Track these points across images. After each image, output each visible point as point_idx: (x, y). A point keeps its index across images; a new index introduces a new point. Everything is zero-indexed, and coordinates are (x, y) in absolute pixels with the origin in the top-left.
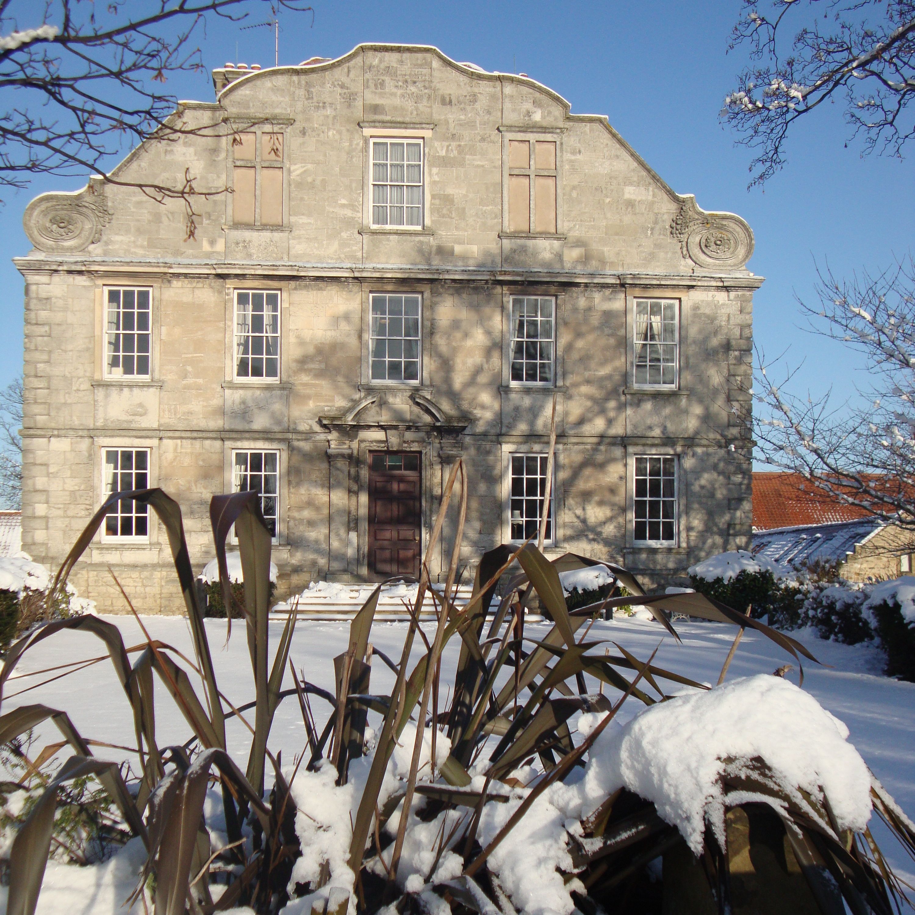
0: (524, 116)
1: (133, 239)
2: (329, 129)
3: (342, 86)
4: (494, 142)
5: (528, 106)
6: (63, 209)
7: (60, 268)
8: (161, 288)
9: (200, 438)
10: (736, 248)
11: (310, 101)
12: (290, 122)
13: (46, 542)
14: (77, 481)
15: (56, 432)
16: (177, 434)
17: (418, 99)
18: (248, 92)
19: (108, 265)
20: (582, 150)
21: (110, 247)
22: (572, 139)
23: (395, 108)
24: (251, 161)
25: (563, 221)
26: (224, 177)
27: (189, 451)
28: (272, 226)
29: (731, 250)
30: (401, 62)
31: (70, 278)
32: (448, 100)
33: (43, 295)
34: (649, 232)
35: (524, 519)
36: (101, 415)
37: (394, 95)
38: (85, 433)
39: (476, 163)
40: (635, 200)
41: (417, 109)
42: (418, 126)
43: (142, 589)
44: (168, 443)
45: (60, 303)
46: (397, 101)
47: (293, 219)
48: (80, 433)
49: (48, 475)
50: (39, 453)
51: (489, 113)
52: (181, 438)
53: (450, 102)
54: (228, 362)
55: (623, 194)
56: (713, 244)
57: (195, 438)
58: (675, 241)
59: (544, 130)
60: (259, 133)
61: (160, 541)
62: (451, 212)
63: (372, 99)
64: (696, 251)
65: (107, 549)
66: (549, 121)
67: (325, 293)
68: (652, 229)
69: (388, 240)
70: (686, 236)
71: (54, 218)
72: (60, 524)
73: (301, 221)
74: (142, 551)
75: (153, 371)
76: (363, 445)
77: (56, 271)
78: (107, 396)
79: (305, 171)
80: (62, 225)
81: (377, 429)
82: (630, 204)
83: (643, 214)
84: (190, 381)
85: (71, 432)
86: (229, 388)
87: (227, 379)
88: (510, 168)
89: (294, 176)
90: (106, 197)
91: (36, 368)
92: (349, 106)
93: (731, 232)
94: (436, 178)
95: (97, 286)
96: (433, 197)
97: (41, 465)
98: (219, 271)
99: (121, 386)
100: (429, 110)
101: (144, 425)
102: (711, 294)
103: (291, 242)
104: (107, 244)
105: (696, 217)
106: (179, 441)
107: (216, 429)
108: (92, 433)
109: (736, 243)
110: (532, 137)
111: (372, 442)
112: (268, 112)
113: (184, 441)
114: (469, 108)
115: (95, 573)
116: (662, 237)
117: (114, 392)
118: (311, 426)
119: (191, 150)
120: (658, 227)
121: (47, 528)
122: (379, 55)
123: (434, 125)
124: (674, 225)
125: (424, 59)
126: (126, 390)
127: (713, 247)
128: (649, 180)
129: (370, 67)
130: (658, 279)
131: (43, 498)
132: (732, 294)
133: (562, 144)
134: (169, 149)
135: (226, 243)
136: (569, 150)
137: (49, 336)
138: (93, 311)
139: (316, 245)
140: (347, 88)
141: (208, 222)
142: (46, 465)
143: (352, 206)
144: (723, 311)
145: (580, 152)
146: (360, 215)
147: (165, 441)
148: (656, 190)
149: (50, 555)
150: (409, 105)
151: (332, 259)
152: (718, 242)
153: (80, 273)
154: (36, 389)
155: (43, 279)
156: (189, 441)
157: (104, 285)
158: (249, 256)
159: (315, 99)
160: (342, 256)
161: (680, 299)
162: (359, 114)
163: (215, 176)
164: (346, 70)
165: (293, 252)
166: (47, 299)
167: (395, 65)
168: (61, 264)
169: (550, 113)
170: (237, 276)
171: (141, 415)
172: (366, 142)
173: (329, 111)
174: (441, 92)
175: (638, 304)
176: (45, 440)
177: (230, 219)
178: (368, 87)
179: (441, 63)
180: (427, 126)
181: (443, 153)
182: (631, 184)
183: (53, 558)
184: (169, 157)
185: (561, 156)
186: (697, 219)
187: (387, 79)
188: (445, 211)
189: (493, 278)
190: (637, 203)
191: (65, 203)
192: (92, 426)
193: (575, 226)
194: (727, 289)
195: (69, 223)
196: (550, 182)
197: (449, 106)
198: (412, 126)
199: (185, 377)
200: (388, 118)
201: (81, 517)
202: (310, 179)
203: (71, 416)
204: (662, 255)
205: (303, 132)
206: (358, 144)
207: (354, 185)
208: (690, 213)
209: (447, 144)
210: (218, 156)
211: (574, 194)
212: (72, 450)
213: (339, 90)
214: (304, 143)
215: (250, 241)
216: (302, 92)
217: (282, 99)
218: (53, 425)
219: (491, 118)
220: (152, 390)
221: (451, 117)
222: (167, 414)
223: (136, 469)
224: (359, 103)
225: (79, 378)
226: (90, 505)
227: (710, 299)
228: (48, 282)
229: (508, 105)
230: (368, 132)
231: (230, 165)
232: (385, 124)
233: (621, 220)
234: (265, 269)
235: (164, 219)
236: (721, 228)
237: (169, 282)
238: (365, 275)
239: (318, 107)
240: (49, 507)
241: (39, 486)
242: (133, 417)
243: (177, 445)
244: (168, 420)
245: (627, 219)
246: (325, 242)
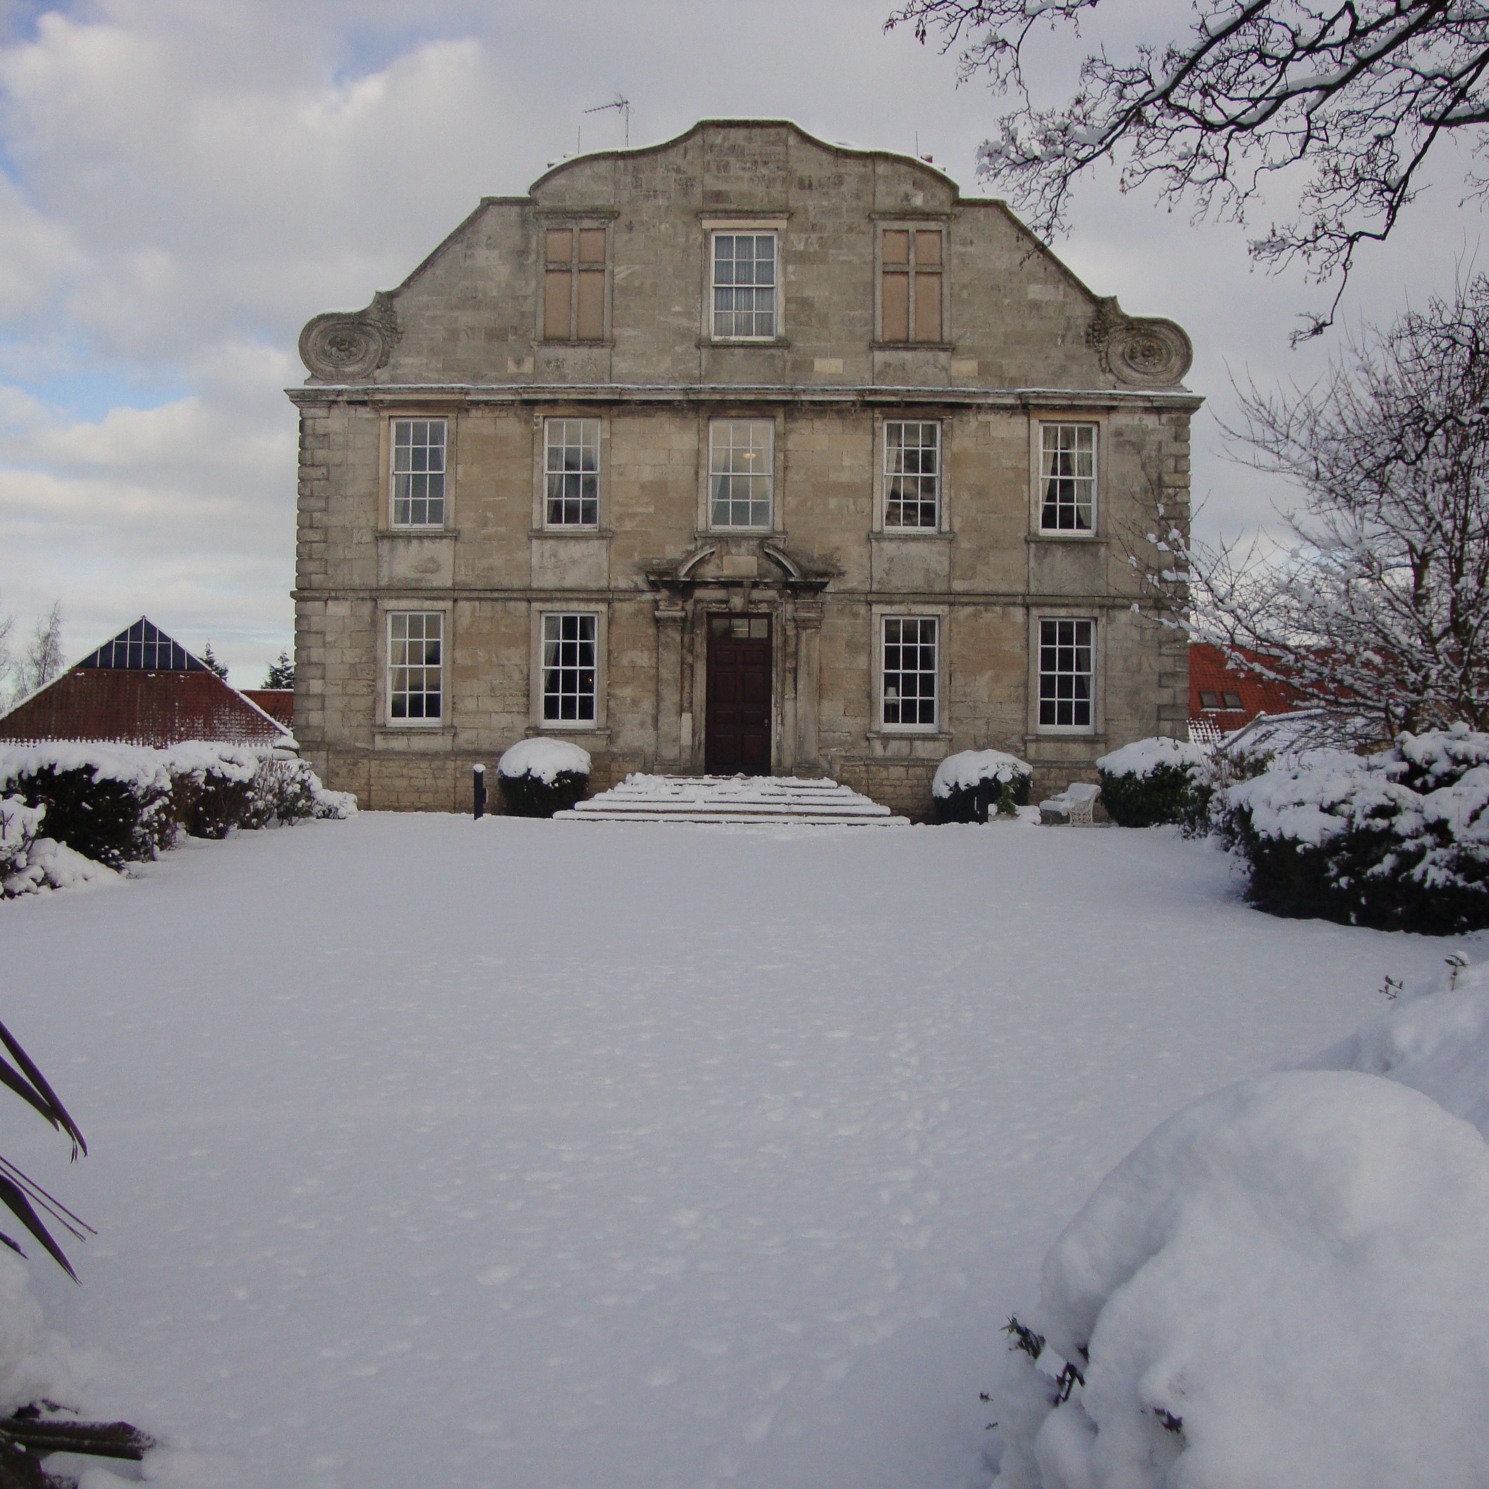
0: (902, 201)
1: (425, 361)
2: (661, 223)
3: (678, 171)
4: (864, 233)
5: (907, 187)
6: (344, 329)
7: (340, 399)
8: (457, 418)
9: (502, 599)
10: (1169, 359)
11: (639, 190)
12: (613, 215)
13: (322, 724)
14: (358, 651)
15: (333, 594)
16: (475, 595)
17: (770, 182)
18: (563, 182)
19: (394, 393)
20: (975, 241)
21: (399, 372)
22: (962, 228)
23: (742, 195)
24: (565, 263)
25: (951, 327)
26: (533, 284)
27: (489, 614)
28: (591, 340)
29: (1164, 361)
30: (750, 139)
31: (351, 411)
32: (807, 183)
33: (321, 431)
34: (1059, 340)
35: (901, 698)
36: (385, 571)
37: (739, 179)
38: (366, 594)
39: (842, 258)
40: (1042, 301)
41: (768, 194)
42: (770, 215)
43: (433, 782)
44: (465, 606)
45: (340, 439)
46: (745, 187)
47: (616, 332)
48: (362, 594)
49: (324, 645)
50: (315, 619)
51: (858, 197)
52: (480, 599)
53: (810, 185)
54: (536, 507)
55: (1026, 294)
56: (1139, 354)
57: (496, 600)
58: (1091, 351)
59: (926, 216)
60: (576, 229)
61: (455, 724)
62: (810, 319)
63: (713, 183)
64: (1117, 363)
65: (393, 734)
66: (933, 206)
67: (654, 420)
68: (1063, 337)
69: (732, 354)
70: (1106, 344)
71: (334, 339)
72: (338, 703)
73: (626, 334)
74: (433, 737)
75: (448, 518)
76: (699, 607)
77: (335, 402)
78: (392, 550)
79: (631, 274)
80: (343, 347)
81: (716, 586)
82: (1035, 306)
83: (1051, 318)
84: (491, 530)
85: (351, 594)
86: (538, 538)
87: (536, 526)
88: (885, 264)
89: (618, 278)
90: (395, 312)
91: (311, 518)
92: (686, 194)
93: (1163, 340)
94: (792, 278)
95: (381, 418)
96: (788, 300)
97: (317, 633)
98: (526, 397)
99: (408, 537)
100: (784, 195)
101: (435, 584)
102: (1137, 417)
103: (614, 359)
104: (395, 367)
105: (1119, 321)
106: (477, 603)
107: (522, 587)
108: (374, 594)
109: (1169, 353)
110: (911, 226)
111: (710, 602)
112: (589, 203)
113: (483, 603)
114: (832, 192)
115: (378, 762)
116: (1075, 346)
117: (401, 545)
118: (636, 584)
119: (496, 253)
120: (1070, 334)
121: (323, 709)
122: (723, 132)
123: (790, 215)
124: (1090, 331)
125: (778, 134)
126: (415, 543)
127: (1139, 359)
128: (1059, 276)
129: (712, 147)
130: (1069, 399)
131: (318, 672)
132: (1165, 418)
133: (949, 234)
134: (469, 252)
135: (535, 361)
136: (958, 240)
137: (327, 479)
138: (378, 449)
139: (644, 362)
140: (684, 172)
141: (514, 338)
142: (323, 633)
143: (688, 315)
144: (1152, 438)
145: (971, 243)
146: (697, 324)
147: (461, 604)
148: (1068, 289)
149: (327, 740)
150: (760, 190)
151: (663, 378)
152: (1147, 353)
153: (363, 403)
154: (311, 542)
155: (321, 412)
156: (489, 603)
157: (390, 417)
158: (563, 378)
159: (645, 187)
160: (676, 375)
161: (1098, 423)
162: (697, 202)
163: (523, 283)
164: (682, 151)
165: (615, 371)
166: (324, 435)
167: (742, 144)
168: (340, 393)
169: (933, 196)
170: (547, 402)
171: (432, 573)
172: (706, 235)
173: (661, 201)
174: (798, 174)
175: (1046, 430)
176: (320, 604)
177: (540, 333)
178: (708, 170)
179: (799, 139)
180: (781, 215)
181: (801, 247)
182: (1036, 281)
183: (329, 744)
184: (469, 263)
185: (949, 249)
186: (1121, 324)
187: (732, 160)
188: (803, 317)
189: (860, 399)
190: (1043, 305)
191: (348, 321)
192: (375, 586)
193: (965, 333)
194: (1158, 411)
195: (350, 345)
196: (934, 280)
197: (808, 192)
198: (762, 215)
199: (485, 525)
200: (733, 207)
201: (363, 695)
202: (637, 283)
203: (351, 575)
204: (1075, 369)
205: (630, 227)
206: (696, 239)
207: (691, 289)
208: (1111, 317)
209: (807, 235)
210: (527, 259)
211: (965, 295)
212: (352, 615)
213: (673, 175)
214: (630, 240)
215: (564, 360)
216: (628, 179)
217: (605, 188)
218: (331, 585)
219: (861, 204)
220: (445, 541)
221: (810, 203)
222: (463, 570)
223: (427, 637)
224: (698, 190)
225: (360, 528)
226: (373, 681)
227: (1136, 422)
228: (326, 415)
229: (881, 188)
230: (707, 224)
231: (541, 269)
232: (728, 214)
233: (1023, 326)
234: (579, 393)
235: (463, 336)
236: (1150, 335)
237: (467, 411)
238: (702, 397)
239: (648, 197)
240: (325, 684)
241: (314, 659)
242: (422, 575)
243: (475, 607)
244: (465, 577)
245: (1031, 324)
246: (654, 359)
